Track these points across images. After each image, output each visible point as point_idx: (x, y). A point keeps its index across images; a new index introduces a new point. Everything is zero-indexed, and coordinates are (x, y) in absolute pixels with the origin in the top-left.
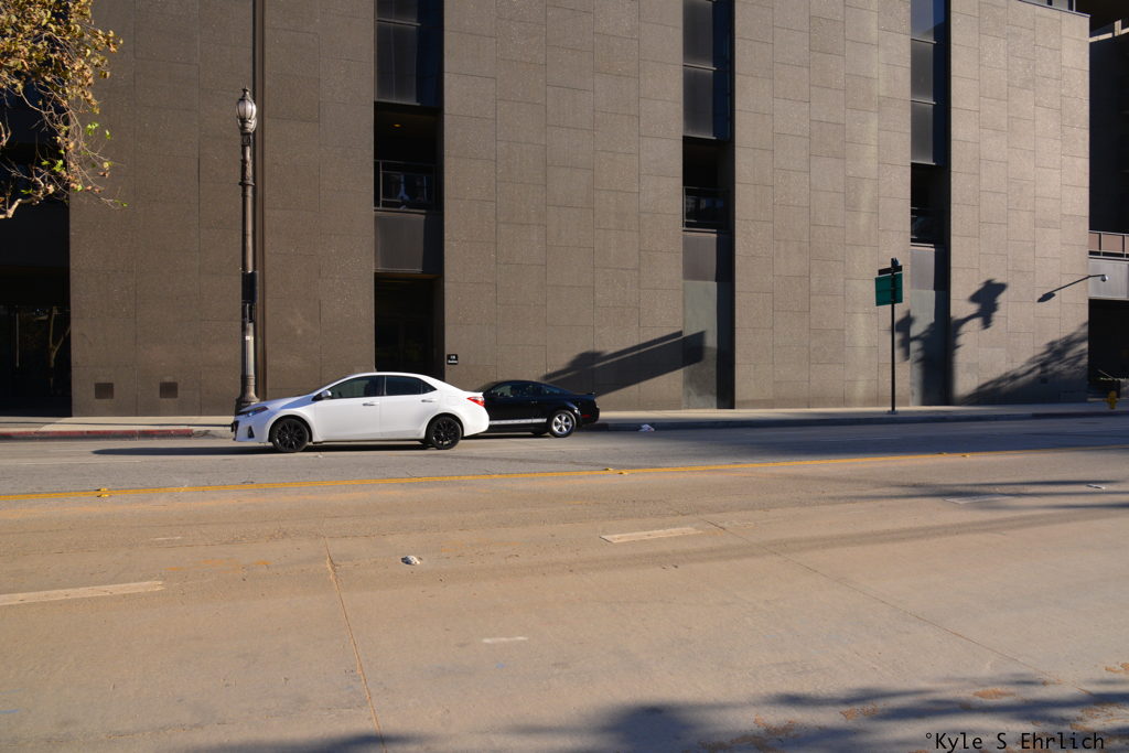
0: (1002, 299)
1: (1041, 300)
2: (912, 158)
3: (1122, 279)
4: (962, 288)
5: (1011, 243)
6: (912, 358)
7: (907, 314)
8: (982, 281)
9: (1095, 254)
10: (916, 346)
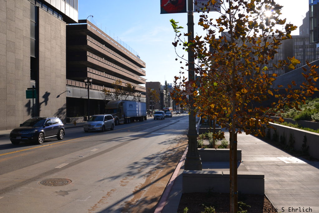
0: (49, 97)
1: (57, 97)
2: (31, 55)
3: (72, 92)
4: (42, 93)
5: (51, 81)
6: (31, 114)
7: (30, 101)
8: (45, 92)
9: (67, 85)
10: (31, 110)
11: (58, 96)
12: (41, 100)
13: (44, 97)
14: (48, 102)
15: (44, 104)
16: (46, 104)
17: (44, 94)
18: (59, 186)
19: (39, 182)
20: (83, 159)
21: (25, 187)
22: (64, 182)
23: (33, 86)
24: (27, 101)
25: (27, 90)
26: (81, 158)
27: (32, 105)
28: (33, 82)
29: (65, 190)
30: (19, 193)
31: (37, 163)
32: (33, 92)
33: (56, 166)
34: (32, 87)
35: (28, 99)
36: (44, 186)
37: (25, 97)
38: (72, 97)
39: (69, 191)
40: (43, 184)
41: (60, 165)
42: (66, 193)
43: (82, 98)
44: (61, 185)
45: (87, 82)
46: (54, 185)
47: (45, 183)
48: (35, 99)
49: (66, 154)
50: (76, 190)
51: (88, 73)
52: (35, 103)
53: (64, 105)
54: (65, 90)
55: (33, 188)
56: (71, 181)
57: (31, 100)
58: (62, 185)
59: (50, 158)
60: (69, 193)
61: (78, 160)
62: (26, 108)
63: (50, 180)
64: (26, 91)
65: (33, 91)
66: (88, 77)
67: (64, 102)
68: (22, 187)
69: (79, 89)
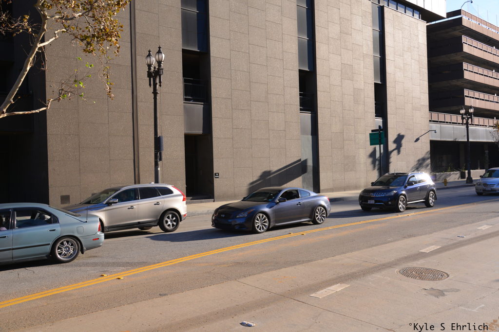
2: (375, 80)
3: (439, 132)
4: (392, 136)
5: (406, 117)
6: (377, 167)
7: (375, 149)
8: (398, 134)
9: (430, 121)
10: (377, 163)
11: (417, 140)
12: (392, 146)
13: (395, 142)
14: (402, 149)
15: (396, 152)
16: (399, 152)
17: (395, 137)
18: (429, 280)
19: (396, 270)
20: (466, 241)
21: (378, 276)
22: (437, 275)
23: (380, 127)
24: (370, 148)
25: (371, 132)
26: (461, 239)
27: (378, 155)
28: (379, 121)
29: (439, 288)
30: (370, 283)
31: (391, 242)
32: (379, 136)
33: (421, 250)
34: (378, 128)
35: (373, 146)
36: (405, 278)
37: (369, 143)
38: (439, 139)
39: (446, 290)
40: (403, 274)
41: (427, 248)
42: (441, 293)
43: (457, 140)
44: (431, 280)
45: (465, 114)
46: (421, 278)
47: (406, 273)
48: (382, 146)
49: (435, 232)
50: (458, 290)
51: (466, 98)
52: (382, 151)
53: (427, 153)
54: (427, 129)
55: (389, 279)
56: (448, 276)
57: (377, 147)
58: (434, 280)
59: (410, 236)
60: (445, 293)
61: (455, 242)
62: (370, 160)
63: (414, 269)
64: (370, 134)
65: (380, 134)
66: (466, 104)
67: (427, 148)
68: (373, 275)
69: (451, 126)
